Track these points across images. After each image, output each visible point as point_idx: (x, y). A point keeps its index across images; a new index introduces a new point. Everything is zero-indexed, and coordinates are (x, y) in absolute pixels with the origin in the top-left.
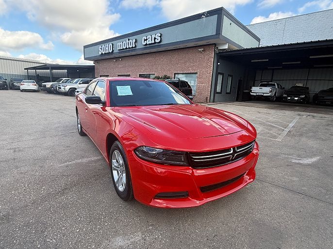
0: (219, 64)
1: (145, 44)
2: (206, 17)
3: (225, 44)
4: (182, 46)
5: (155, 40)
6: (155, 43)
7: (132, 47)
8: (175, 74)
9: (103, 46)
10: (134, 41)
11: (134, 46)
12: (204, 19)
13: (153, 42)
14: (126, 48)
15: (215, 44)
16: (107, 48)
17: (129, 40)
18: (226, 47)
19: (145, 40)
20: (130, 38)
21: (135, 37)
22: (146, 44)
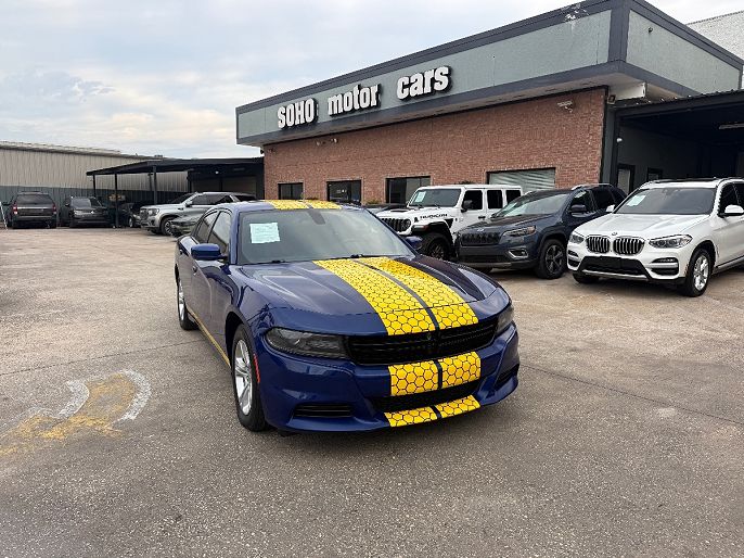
0: (619, 140)
1: (405, 95)
2: (578, 17)
3: (637, 85)
4: (509, 97)
5: (432, 85)
6: (433, 91)
7: (370, 107)
8: (488, 173)
9: (291, 107)
10: (375, 89)
11: (374, 103)
12: (573, 23)
13: (428, 89)
14: (353, 110)
15: (606, 88)
16: (301, 113)
17: (360, 88)
18: (640, 93)
19: (404, 87)
20: (362, 83)
21: (379, 79)
22: (409, 97)
